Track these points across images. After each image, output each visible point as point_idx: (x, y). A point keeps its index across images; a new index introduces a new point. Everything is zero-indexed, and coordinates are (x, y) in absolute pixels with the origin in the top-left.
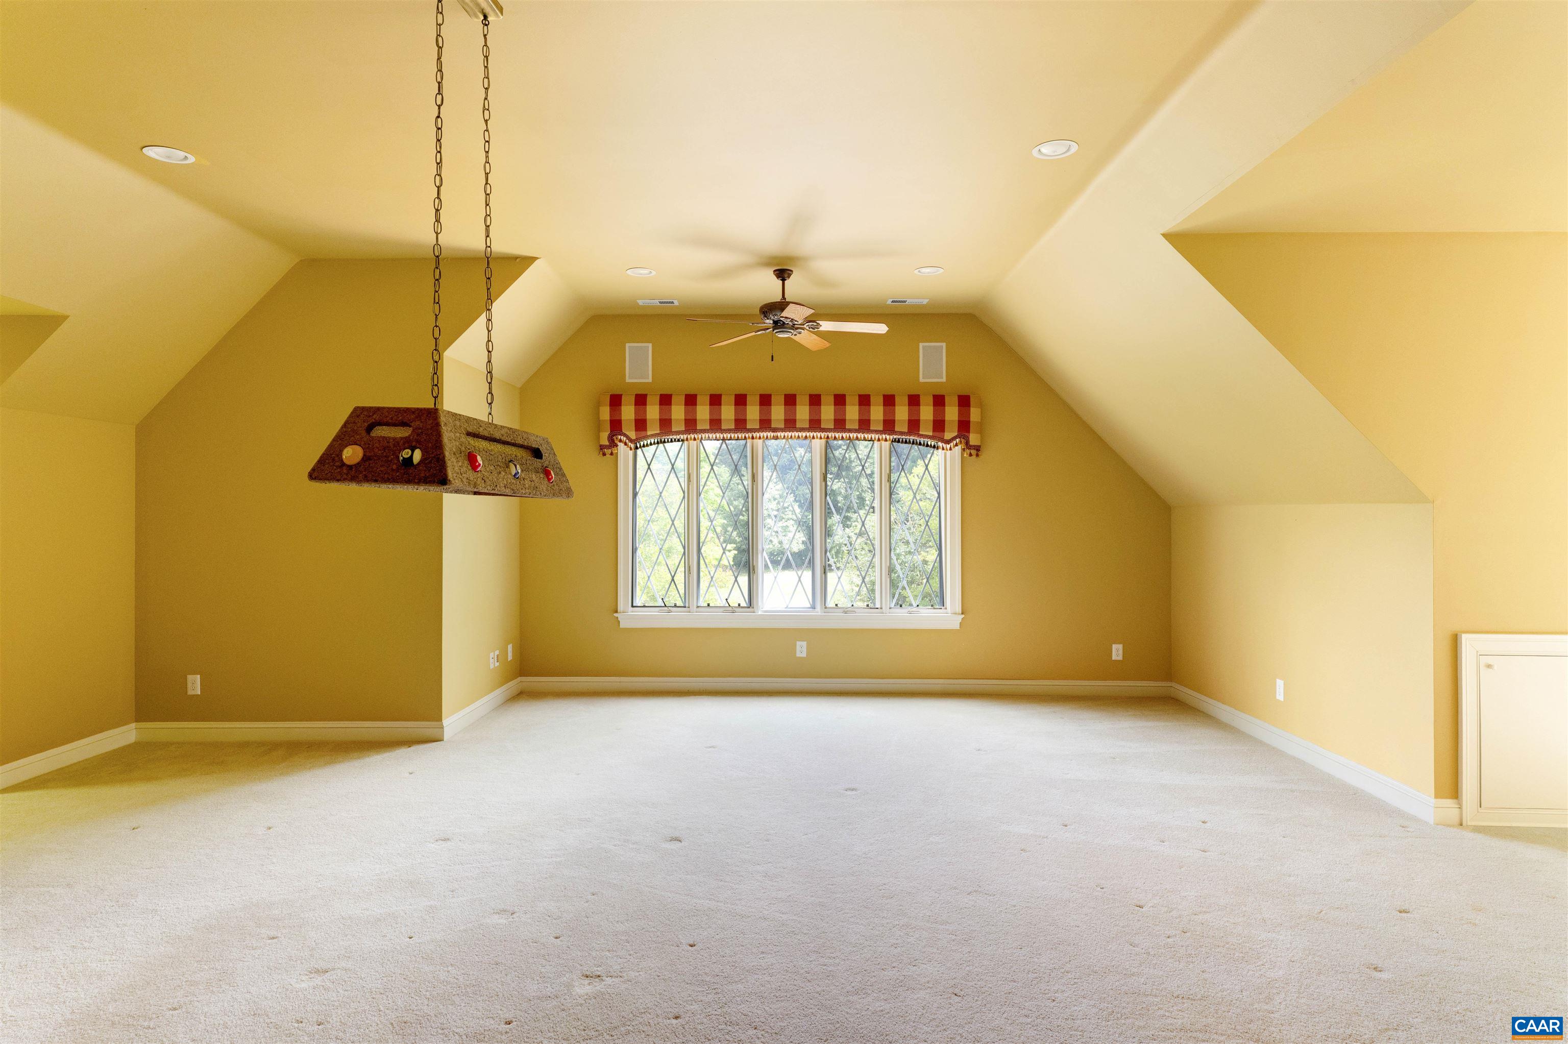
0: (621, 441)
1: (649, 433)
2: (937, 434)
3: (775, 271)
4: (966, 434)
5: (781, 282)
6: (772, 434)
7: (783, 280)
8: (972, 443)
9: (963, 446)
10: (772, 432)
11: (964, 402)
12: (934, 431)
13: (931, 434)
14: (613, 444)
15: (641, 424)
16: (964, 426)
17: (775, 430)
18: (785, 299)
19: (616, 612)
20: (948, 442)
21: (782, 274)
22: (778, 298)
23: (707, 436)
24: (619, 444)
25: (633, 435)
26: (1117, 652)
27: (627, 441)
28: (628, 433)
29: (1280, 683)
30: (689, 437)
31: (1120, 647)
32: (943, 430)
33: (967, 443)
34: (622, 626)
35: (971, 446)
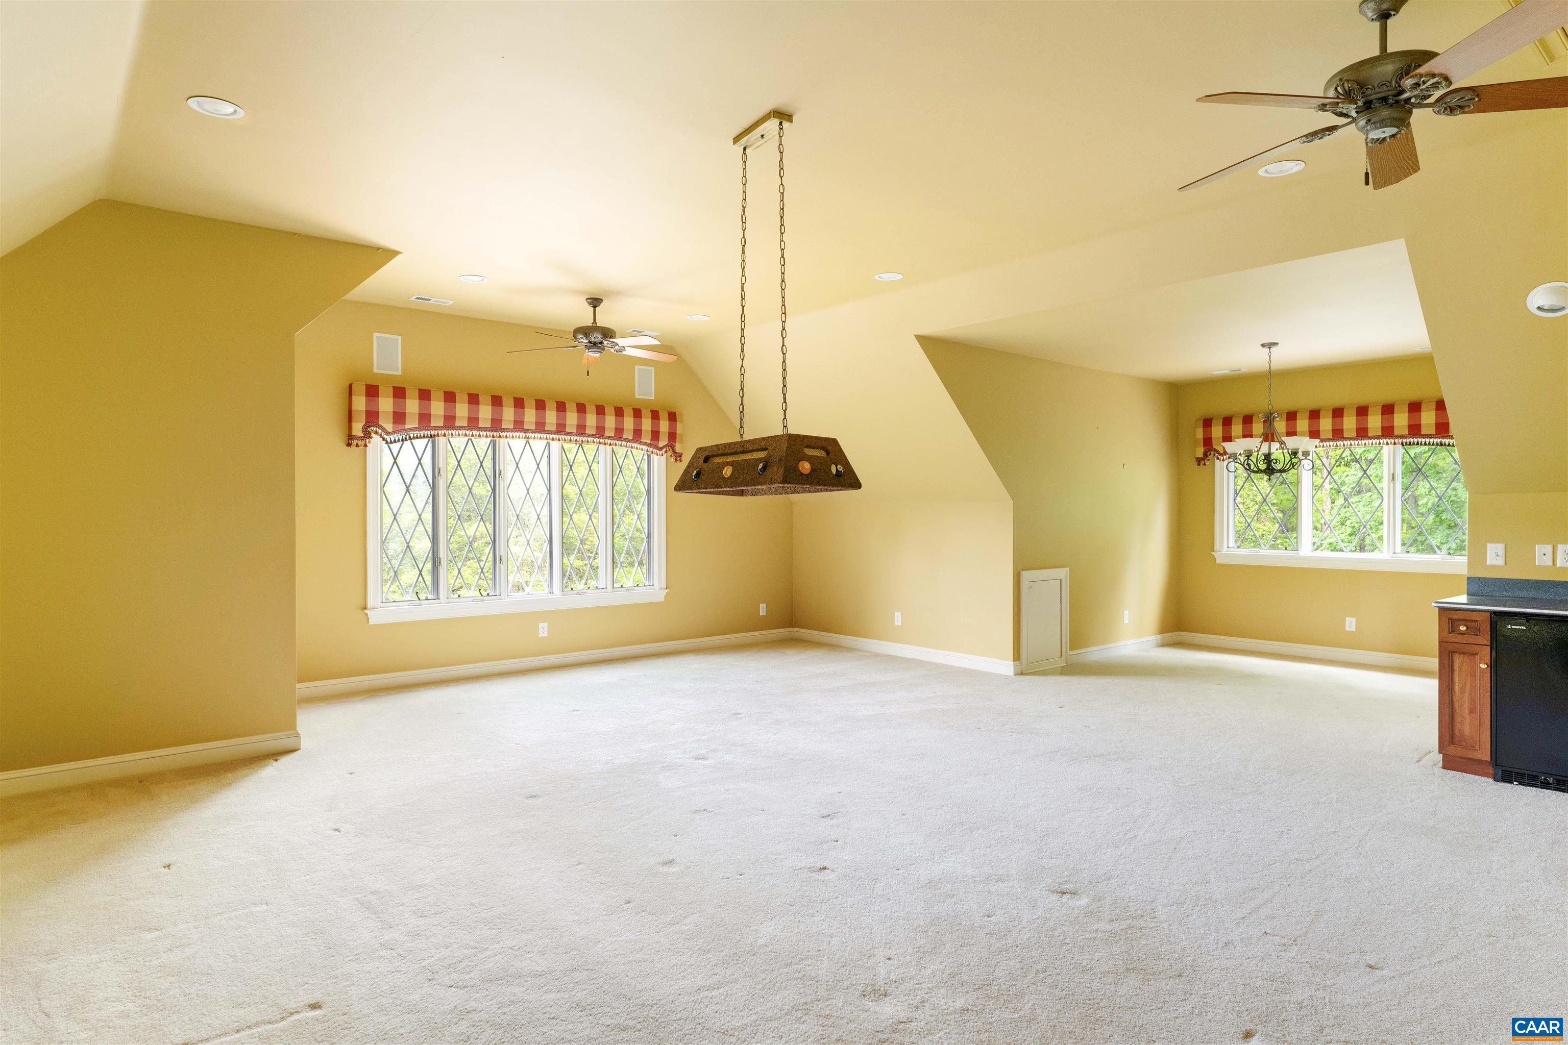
0: (376, 433)
1: (407, 426)
2: (654, 442)
3: (587, 299)
4: (674, 443)
5: (592, 308)
6: (524, 435)
7: (595, 307)
8: (677, 451)
9: (670, 453)
10: (524, 433)
11: (672, 417)
12: (651, 440)
13: (649, 442)
14: (367, 435)
15: (399, 417)
16: (673, 436)
17: (526, 431)
18: (596, 324)
19: (365, 608)
20: (661, 449)
21: (595, 302)
22: (589, 322)
23: (464, 433)
24: (373, 435)
25: (389, 427)
26: (763, 610)
27: (383, 433)
28: (384, 425)
29: (898, 615)
30: (447, 433)
31: (764, 605)
32: (658, 440)
33: (674, 450)
34: (371, 622)
35: (676, 453)
